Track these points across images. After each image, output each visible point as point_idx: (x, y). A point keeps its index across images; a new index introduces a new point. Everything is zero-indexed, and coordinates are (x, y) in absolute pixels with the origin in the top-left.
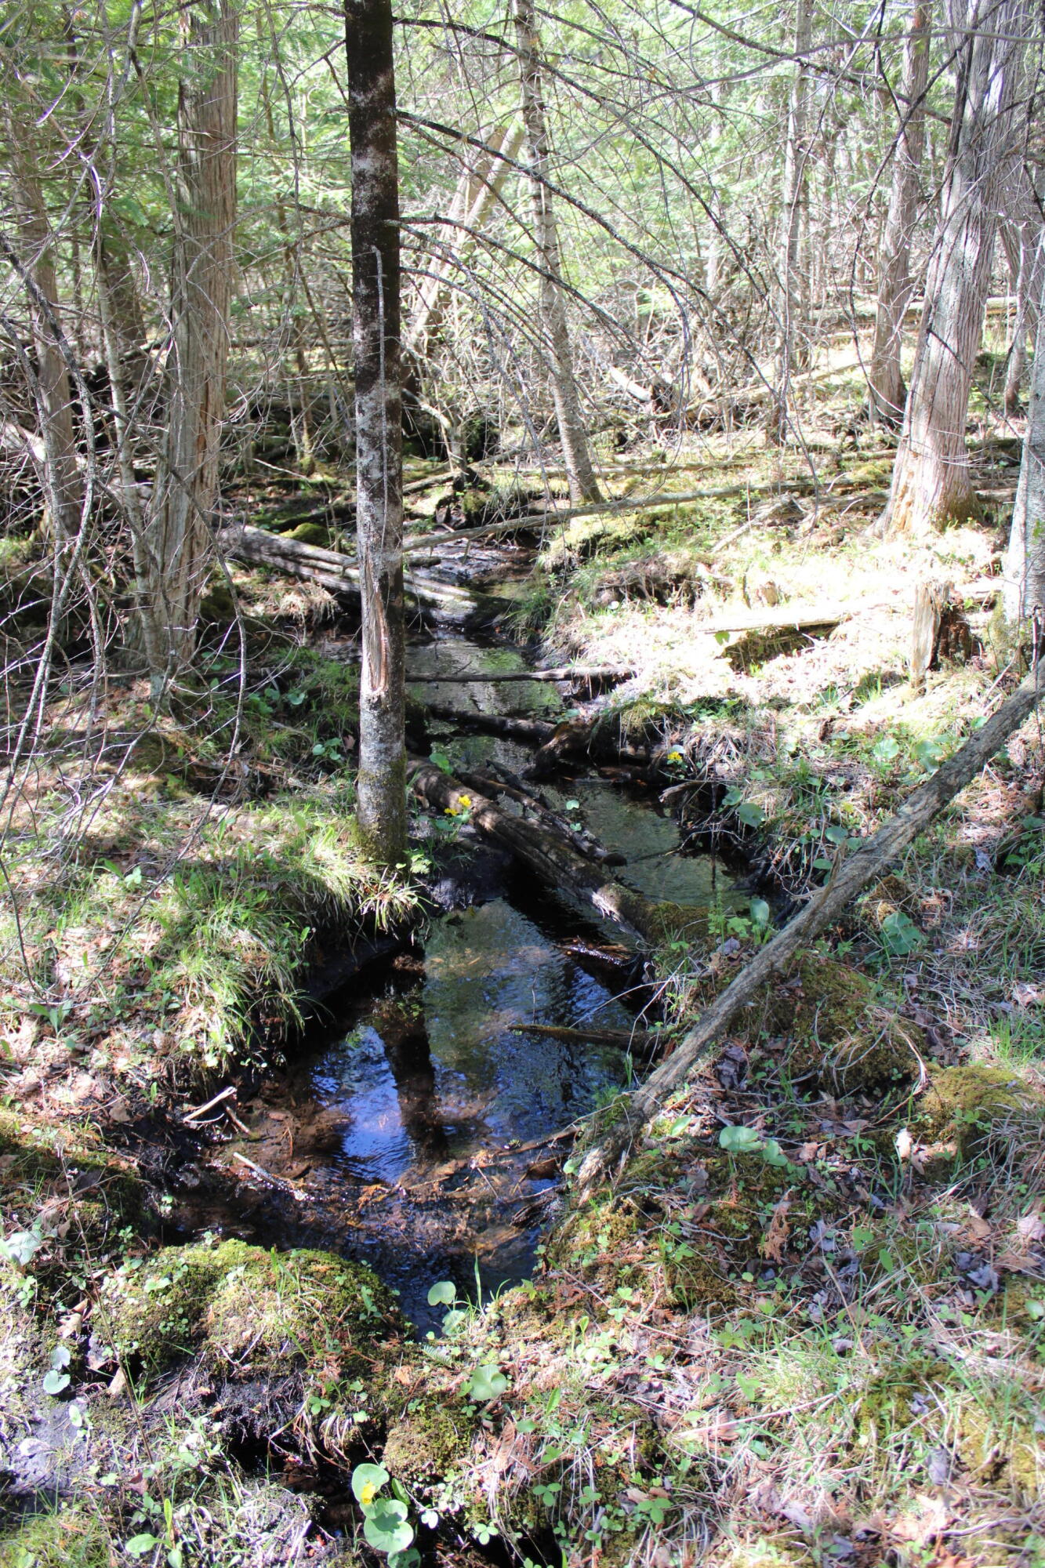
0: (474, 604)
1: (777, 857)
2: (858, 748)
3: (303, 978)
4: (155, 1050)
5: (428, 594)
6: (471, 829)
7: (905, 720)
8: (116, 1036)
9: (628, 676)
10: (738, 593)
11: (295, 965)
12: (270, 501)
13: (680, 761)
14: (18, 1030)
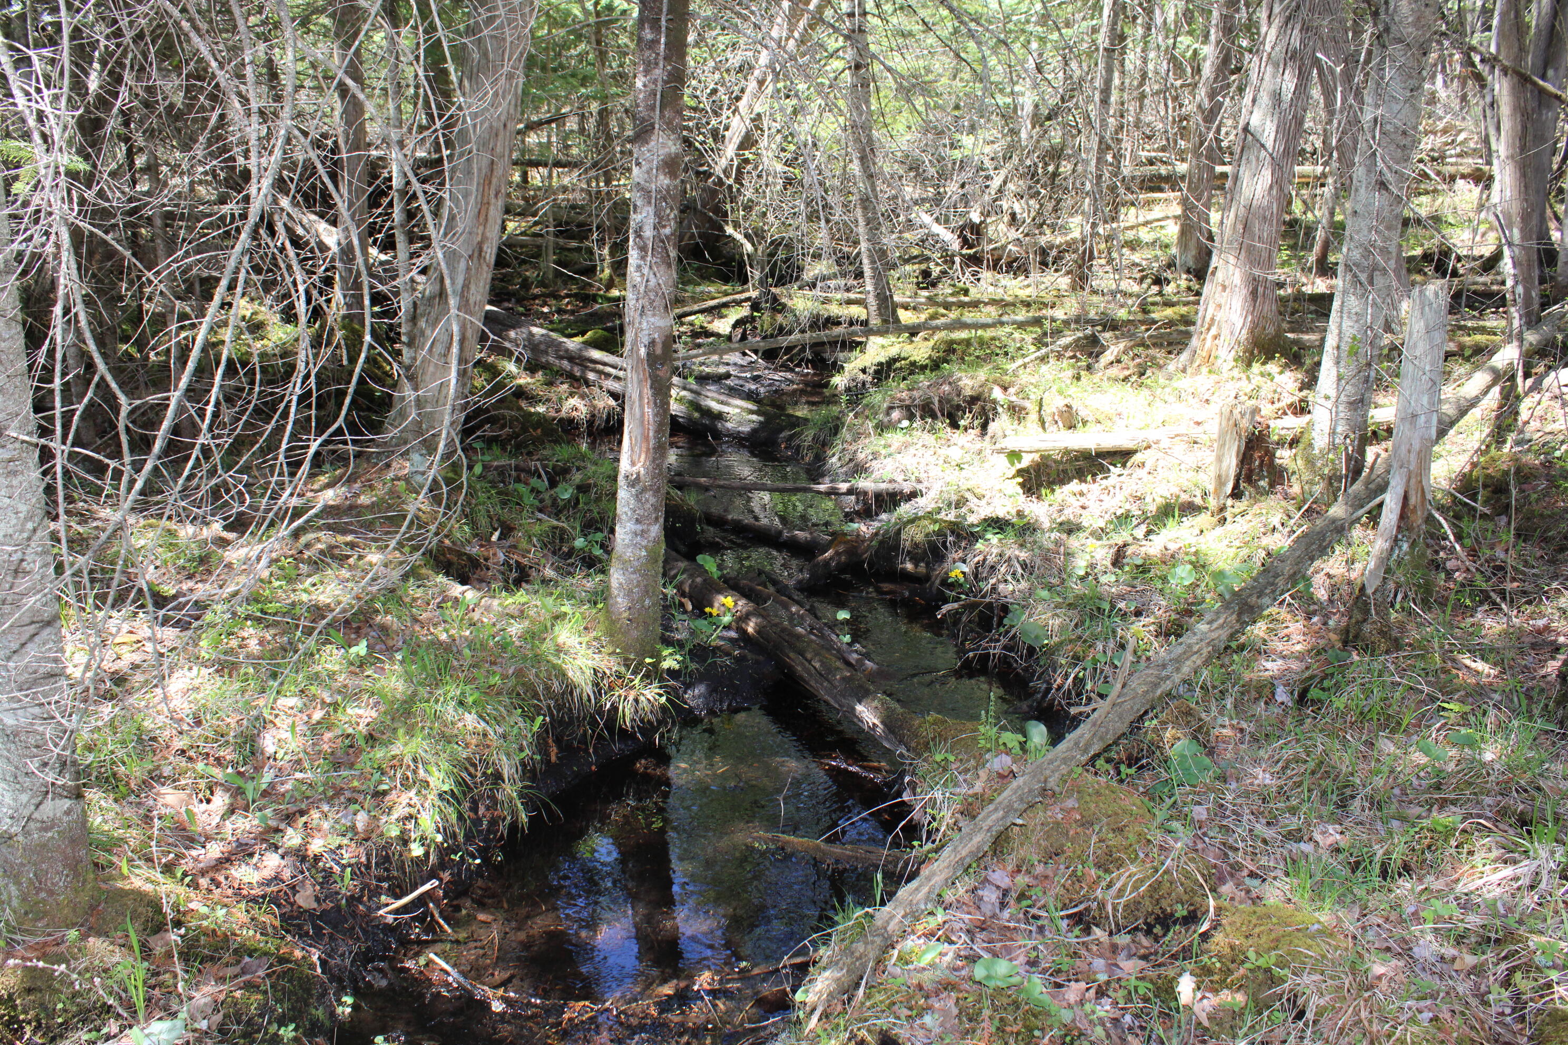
0: (761, 419)
1: (1059, 681)
2: (1151, 574)
3: (533, 770)
4: (356, 833)
5: (715, 406)
6: (733, 634)
7: (1203, 548)
8: (315, 815)
9: (913, 495)
10: (1033, 417)
11: (523, 755)
12: (565, 312)
13: (962, 580)
14: (208, 801)
